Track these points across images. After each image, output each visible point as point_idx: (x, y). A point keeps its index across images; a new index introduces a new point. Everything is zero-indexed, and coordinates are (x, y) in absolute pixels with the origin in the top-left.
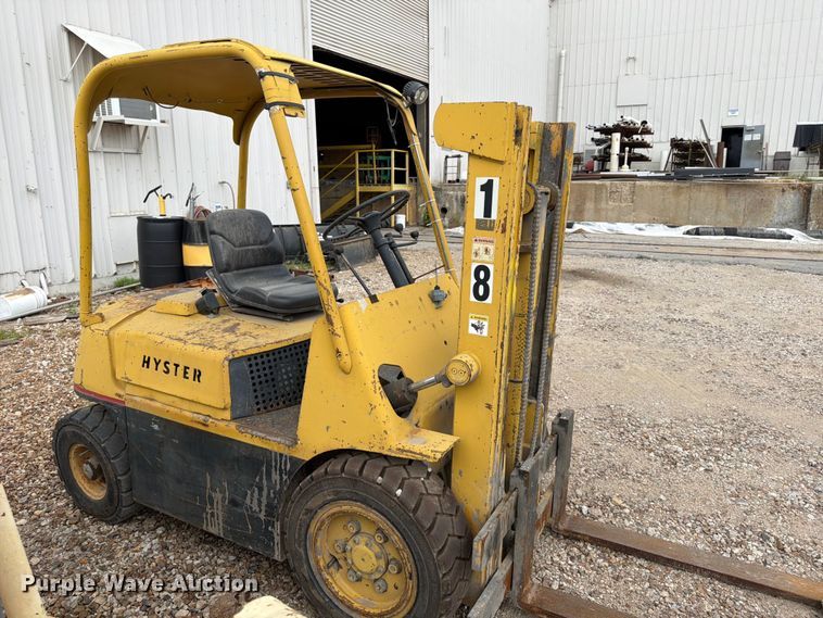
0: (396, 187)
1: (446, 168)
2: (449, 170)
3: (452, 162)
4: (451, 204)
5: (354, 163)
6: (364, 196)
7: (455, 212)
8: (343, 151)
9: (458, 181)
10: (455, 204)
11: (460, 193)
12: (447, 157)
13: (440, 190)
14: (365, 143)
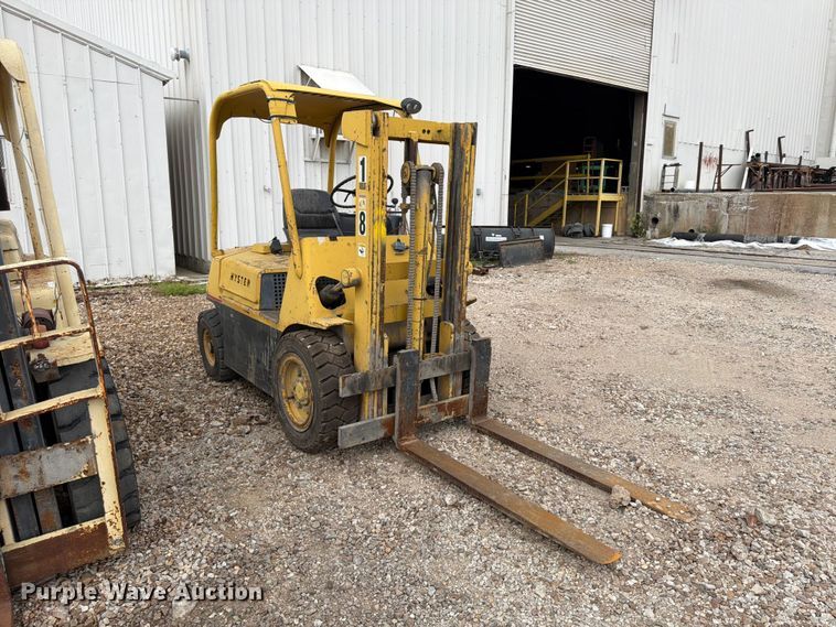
0: (604, 197)
1: (663, 177)
2: (666, 179)
3: (670, 171)
4: (663, 213)
5: (565, 173)
6: (571, 205)
7: (667, 222)
8: (555, 162)
9: (673, 190)
10: (667, 213)
11: (673, 203)
12: (665, 166)
13: (652, 199)
14: (581, 154)
